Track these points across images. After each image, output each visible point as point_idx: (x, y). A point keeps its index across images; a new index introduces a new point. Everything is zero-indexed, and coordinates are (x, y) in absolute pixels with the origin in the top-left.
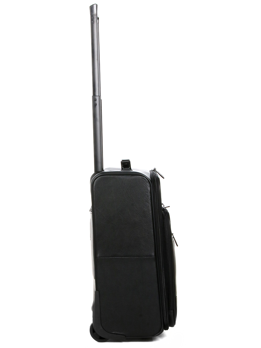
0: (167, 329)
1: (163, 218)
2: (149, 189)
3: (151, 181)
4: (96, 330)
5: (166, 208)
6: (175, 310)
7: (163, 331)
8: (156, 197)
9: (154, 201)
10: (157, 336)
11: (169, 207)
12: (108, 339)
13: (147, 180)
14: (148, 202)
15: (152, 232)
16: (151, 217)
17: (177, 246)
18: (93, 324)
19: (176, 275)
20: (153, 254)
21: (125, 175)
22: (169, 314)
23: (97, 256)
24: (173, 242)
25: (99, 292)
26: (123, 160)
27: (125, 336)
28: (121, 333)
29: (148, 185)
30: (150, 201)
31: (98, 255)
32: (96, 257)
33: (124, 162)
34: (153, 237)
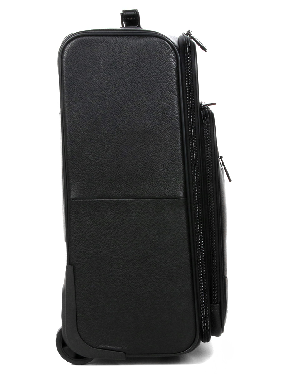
0: (207, 339)
1: (202, 123)
2: (174, 64)
3: (179, 49)
4: (67, 341)
5: (208, 107)
6: (222, 303)
7: (198, 343)
8: (188, 79)
9: (184, 88)
10: (188, 354)
11: (215, 104)
12: (91, 360)
13: (169, 46)
14: (171, 91)
15: (180, 151)
16: (178, 121)
17: (230, 180)
18: (62, 330)
19: (226, 240)
20: (181, 194)
21: (126, 36)
22: (211, 311)
23: (70, 196)
24: (221, 171)
25: (74, 267)
26: (125, 11)
27: (125, 353)
28: (118, 348)
29: (173, 55)
30: (175, 88)
31: (73, 195)
32: (67, 199)
33: (126, 13)
34: (181, 159)
